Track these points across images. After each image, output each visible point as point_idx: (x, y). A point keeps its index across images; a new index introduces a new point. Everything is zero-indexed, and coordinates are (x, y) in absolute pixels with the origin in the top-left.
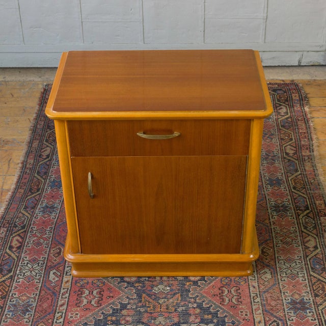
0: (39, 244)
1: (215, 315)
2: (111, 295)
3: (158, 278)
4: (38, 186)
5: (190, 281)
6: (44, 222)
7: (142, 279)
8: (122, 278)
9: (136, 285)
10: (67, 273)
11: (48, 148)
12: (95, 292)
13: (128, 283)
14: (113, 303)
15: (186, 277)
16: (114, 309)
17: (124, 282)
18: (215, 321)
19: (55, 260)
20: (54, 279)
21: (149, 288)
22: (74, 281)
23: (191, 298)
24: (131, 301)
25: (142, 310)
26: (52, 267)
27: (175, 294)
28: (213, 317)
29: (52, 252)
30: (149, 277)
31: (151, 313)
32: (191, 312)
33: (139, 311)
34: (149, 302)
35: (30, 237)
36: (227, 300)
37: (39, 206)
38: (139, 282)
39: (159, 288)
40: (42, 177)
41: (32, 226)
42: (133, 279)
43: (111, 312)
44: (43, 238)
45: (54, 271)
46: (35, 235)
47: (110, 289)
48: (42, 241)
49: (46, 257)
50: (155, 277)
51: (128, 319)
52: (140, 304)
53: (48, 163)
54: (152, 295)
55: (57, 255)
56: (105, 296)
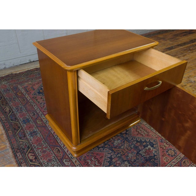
0: (44, 152)
1: (145, 141)
2: (101, 156)
3: (111, 139)
4: (17, 126)
5: (124, 134)
6: (37, 140)
7: (106, 143)
8: (97, 147)
9: (106, 146)
10: (71, 158)
11: (6, 108)
12: (93, 159)
13: (102, 147)
14: (105, 159)
15: (121, 133)
16: (109, 162)
17: (100, 148)
18: (148, 144)
19: (60, 155)
20: (68, 164)
21: (112, 145)
22: (79, 160)
23: (131, 140)
24: (111, 154)
25: (119, 155)
26: (62, 159)
27: (124, 142)
28: (146, 143)
29: (55, 152)
30: (108, 141)
31: (124, 155)
32: (137, 145)
33: (119, 156)
34: (119, 151)
35: (37, 151)
36: (143, 134)
37: (27, 135)
38: (106, 145)
39: (116, 143)
40: (15, 121)
41: (32, 145)
42: (103, 145)
43: (109, 164)
44: (44, 148)
45: (65, 160)
46: (38, 149)
47: (97, 154)
48: (44, 149)
49: (54, 155)
50: (110, 140)
51: (118, 162)
52: (116, 153)
53: (13, 114)
54: (116, 147)
55: (58, 152)
56: (99, 159)
